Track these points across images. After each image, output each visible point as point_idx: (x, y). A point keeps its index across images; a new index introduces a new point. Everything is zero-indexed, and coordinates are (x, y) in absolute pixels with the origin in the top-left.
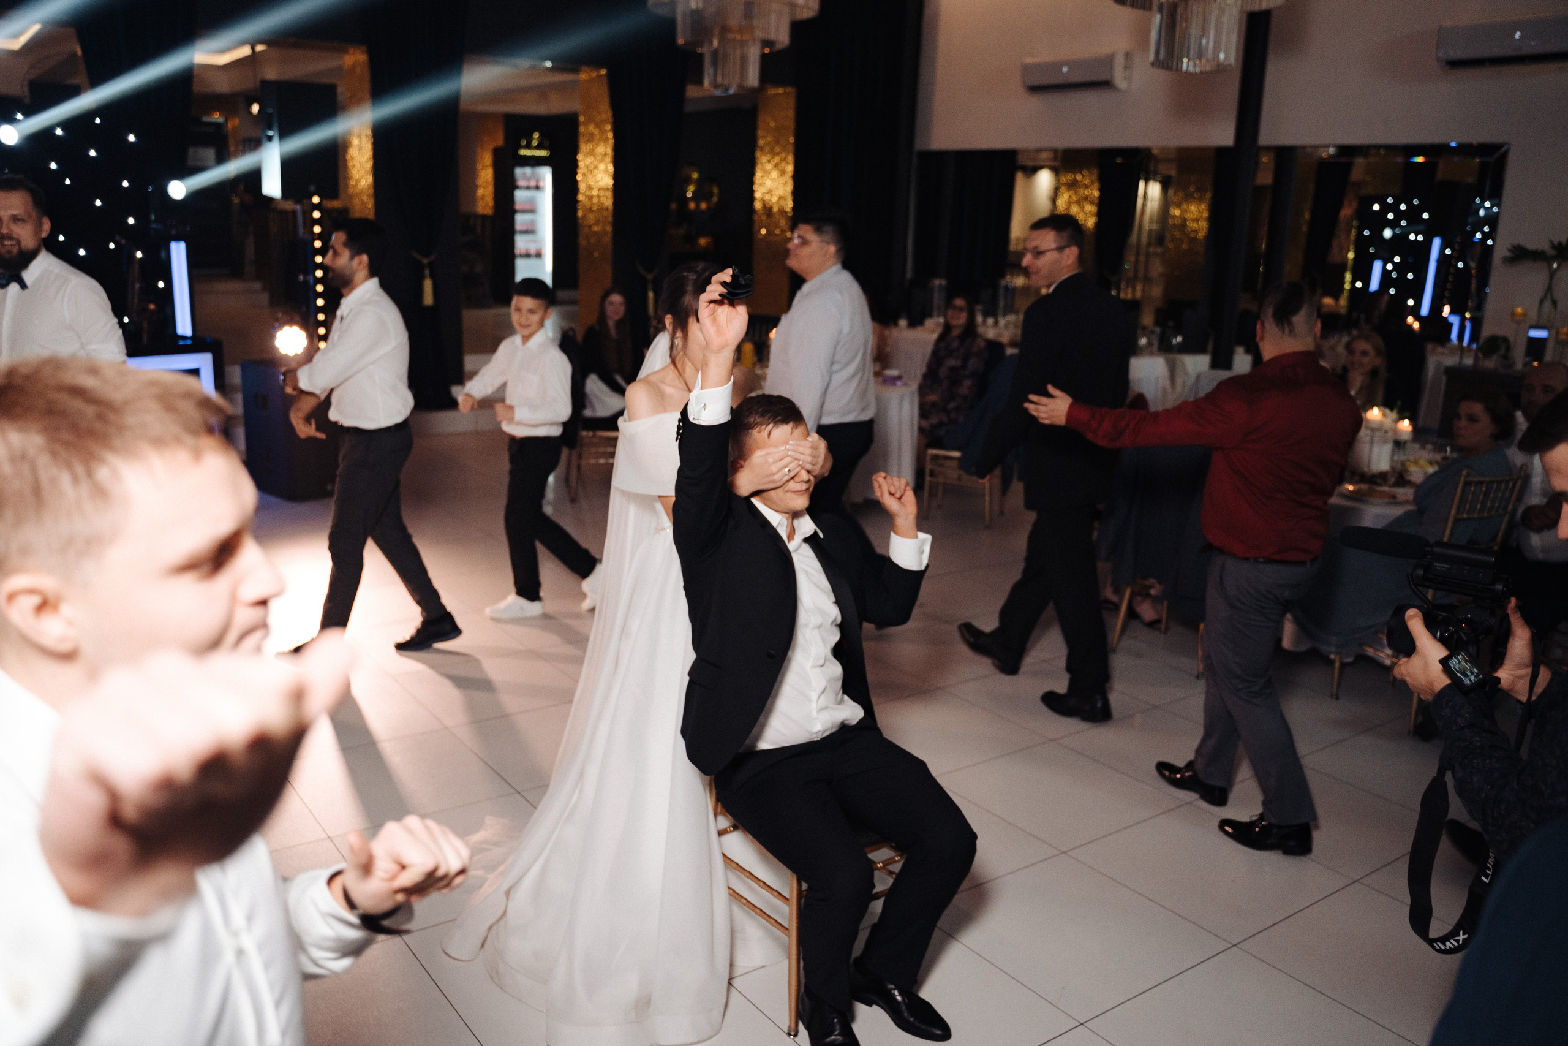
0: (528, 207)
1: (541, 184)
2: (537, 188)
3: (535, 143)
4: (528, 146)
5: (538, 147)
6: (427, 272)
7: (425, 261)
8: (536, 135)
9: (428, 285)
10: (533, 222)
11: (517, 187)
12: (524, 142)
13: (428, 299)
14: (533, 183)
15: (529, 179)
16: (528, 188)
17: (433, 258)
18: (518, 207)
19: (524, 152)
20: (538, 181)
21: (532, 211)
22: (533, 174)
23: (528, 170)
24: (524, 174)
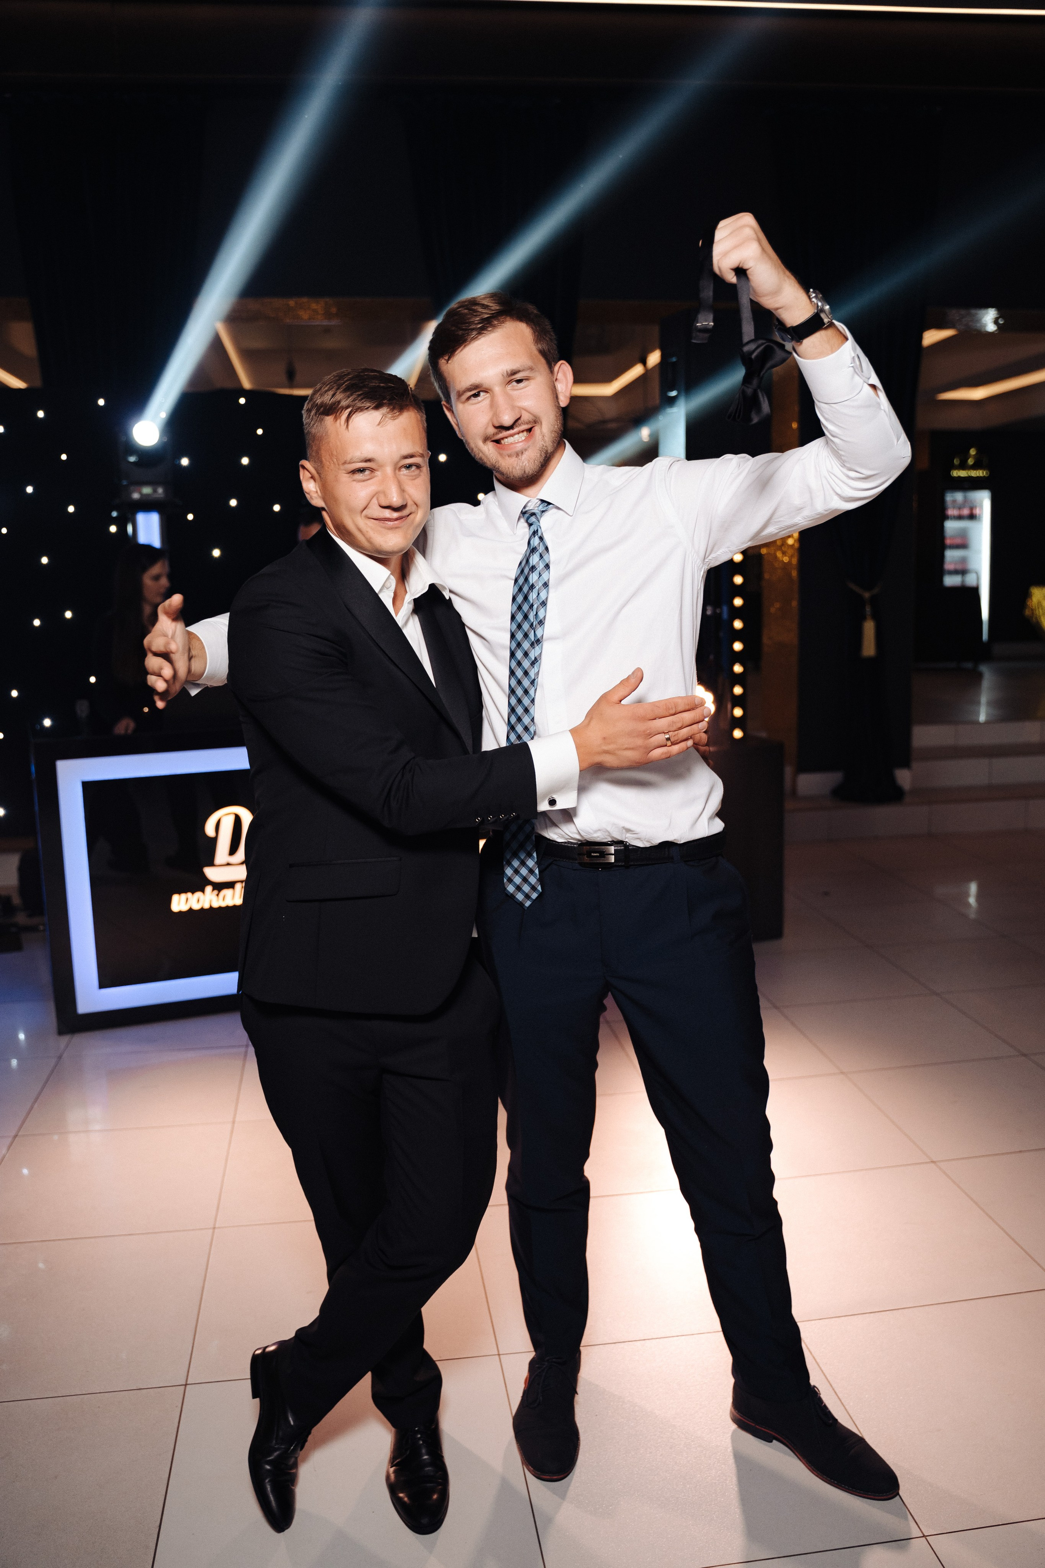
0: (958, 541)
1: (977, 511)
2: (972, 517)
3: (971, 462)
4: (963, 466)
5: (974, 467)
6: (868, 609)
7: (867, 595)
8: (973, 452)
9: (869, 628)
10: (964, 560)
11: (946, 517)
12: (956, 462)
13: (869, 648)
14: (966, 512)
15: (960, 508)
16: (960, 518)
17: (876, 591)
18: (948, 542)
19: (956, 473)
20: (972, 509)
21: (963, 546)
22: (966, 500)
23: (959, 496)
24: (954, 501)
